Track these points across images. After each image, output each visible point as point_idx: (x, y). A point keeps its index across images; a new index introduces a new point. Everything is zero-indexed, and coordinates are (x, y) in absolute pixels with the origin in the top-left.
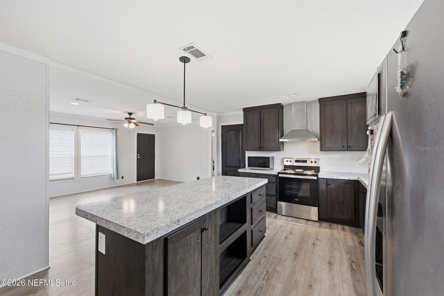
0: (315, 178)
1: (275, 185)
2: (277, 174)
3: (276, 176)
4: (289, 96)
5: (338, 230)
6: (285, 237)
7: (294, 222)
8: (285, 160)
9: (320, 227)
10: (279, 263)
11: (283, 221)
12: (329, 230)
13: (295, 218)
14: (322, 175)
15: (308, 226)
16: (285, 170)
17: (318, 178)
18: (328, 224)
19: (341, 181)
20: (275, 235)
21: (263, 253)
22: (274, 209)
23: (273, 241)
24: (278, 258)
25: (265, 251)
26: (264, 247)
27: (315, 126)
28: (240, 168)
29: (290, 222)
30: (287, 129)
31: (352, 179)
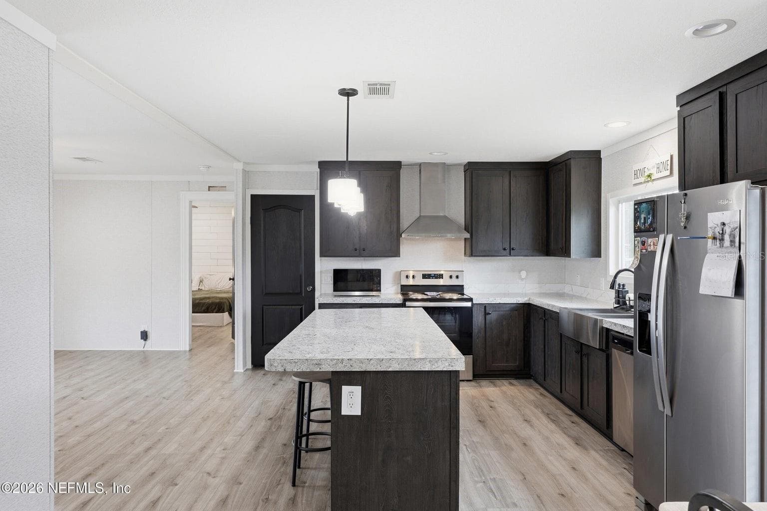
0: (468, 304)
2: (402, 302)
4: (431, 153)
5: (506, 386)
8: (404, 274)
12: (495, 388)
14: (477, 299)
17: (473, 304)
18: (487, 381)
19: (506, 306)
31: (521, 302)
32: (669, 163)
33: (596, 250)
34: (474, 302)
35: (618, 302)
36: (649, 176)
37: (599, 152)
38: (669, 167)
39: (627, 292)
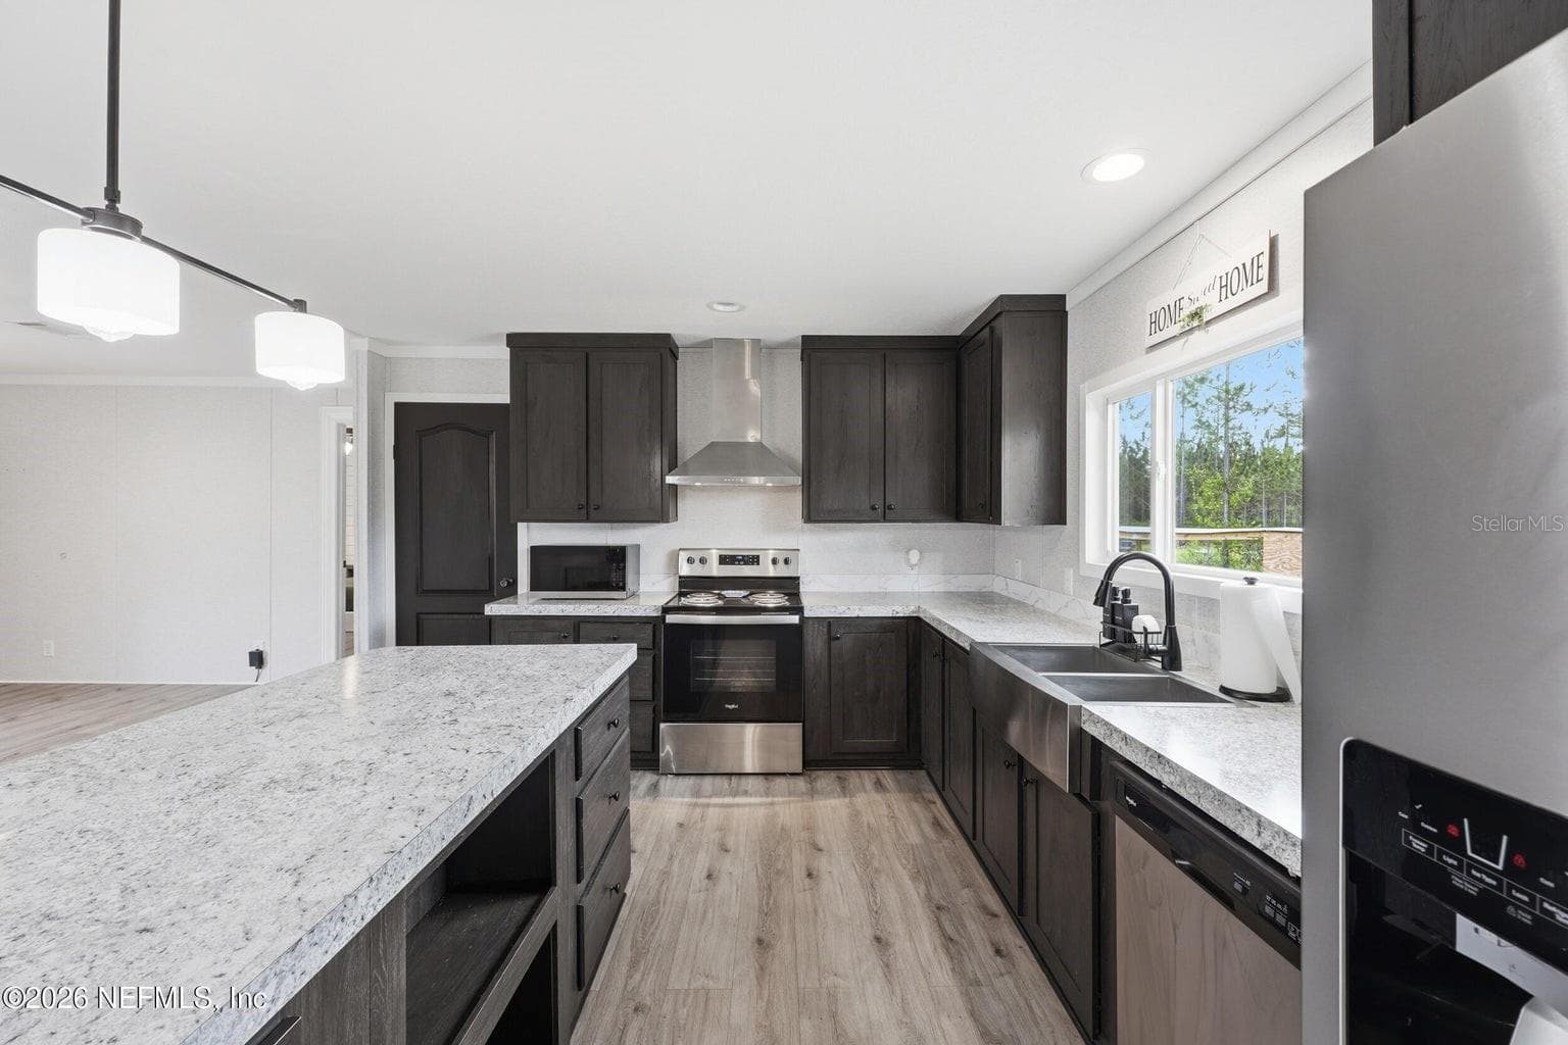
0: (795, 619)
1: (650, 659)
2: (659, 614)
3: (655, 623)
4: (709, 306)
5: (866, 792)
6: (705, 874)
7: (725, 796)
8: (683, 556)
9: (813, 793)
10: (704, 1020)
11: (686, 800)
12: (841, 799)
13: (724, 777)
14: (814, 607)
15: (776, 799)
16: (681, 594)
17: (803, 619)
18: (833, 774)
19: (871, 622)
20: (666, 874)
21: (629, 988)
22: (646, 758)
23: (661, 909)
24: (697, 991)
25: (638, 977)
26: (627, 953)
27: (787, 432)
28: (492, 599)
29: (711, 796)
30: (692, 436)
31: (902, 615)
32: (1265, 260)
33: (1055, 506)
34: (807, 614)
35: (1110, 633)
36: (1196, 315)
37: (1062, 298)
38: (1264, 272)
39: (1135, 610)
